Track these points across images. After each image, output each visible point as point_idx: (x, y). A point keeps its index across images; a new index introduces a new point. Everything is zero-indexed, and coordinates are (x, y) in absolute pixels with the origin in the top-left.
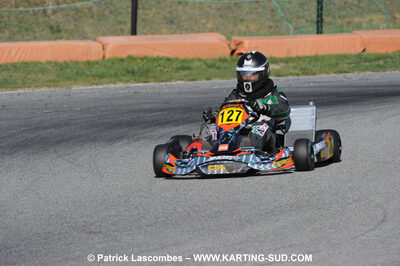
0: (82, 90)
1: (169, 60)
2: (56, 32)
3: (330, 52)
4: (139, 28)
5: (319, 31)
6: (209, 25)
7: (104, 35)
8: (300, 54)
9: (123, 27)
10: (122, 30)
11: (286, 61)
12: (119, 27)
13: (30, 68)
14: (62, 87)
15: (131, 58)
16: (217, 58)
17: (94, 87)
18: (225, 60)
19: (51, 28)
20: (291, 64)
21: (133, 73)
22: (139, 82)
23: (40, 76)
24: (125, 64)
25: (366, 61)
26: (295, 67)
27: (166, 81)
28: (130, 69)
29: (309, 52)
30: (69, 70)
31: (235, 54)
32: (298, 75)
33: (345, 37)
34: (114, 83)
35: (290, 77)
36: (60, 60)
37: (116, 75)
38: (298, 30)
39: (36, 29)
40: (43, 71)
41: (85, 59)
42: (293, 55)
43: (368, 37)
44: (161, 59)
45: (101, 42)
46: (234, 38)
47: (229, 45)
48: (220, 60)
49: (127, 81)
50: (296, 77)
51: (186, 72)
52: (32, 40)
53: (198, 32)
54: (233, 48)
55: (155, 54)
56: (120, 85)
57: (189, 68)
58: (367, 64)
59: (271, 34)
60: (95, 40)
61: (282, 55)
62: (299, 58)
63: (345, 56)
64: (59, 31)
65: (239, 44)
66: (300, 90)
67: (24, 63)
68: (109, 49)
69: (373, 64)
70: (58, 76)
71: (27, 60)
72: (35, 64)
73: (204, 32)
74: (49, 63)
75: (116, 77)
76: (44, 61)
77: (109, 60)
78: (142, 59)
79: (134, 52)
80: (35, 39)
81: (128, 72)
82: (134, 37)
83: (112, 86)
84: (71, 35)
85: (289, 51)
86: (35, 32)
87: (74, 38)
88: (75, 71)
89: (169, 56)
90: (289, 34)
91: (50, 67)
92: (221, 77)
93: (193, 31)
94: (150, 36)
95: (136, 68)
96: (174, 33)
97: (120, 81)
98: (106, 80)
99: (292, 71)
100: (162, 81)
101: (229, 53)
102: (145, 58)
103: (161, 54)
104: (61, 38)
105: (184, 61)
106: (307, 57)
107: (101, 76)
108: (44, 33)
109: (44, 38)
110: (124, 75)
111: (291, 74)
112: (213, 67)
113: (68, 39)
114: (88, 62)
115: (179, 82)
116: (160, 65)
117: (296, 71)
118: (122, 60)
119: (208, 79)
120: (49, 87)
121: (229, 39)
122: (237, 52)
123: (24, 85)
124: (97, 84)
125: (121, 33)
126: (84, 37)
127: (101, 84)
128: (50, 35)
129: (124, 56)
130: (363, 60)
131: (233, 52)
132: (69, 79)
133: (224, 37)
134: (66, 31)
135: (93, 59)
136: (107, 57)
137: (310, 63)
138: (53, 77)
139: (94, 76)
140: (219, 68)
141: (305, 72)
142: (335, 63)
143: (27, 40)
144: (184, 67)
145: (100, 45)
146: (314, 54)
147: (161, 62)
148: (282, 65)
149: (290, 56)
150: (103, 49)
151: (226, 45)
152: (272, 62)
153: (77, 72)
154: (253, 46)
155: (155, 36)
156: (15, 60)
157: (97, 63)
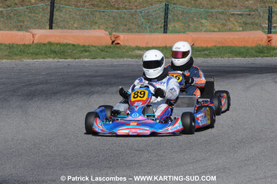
1: (74, 45)
5: (165, 32)
8: (154, 45)
15: (50, 44)
16: (104, 45)
18: (110, 47)
21: (55, 52)
24: (48, 47)
28: (53, 50)
30: (15, 49)
31: (114, 44)
33: (182, 35)
41: (22, 43)
42: (150, 45)
43: (196, 36)
44: (69, 44)
45: (31, 33)
47: (110, 38)
48: (106, 47)
49: (54, 58)
51: (87, 54)
54: (113, 39)
55: (65, 42)
56: (50, 60)
57: (88, 51)
58: (198, 53)
59: (139, 32)
60: (27, 31)
61: (143, 45)
65: (117, 37)
68: (36, 37)
69: (202, 53)
70: (9, 52)
75: (46, 55)
77: (37, 44)
78: (57, 44)
79: (53, 40)
81: (52, 52)
82: (50, 31)
85: (147, 43)
89: (74, 43)
90: (147, 32)
91: (2, 47)
92: (111, 58)
95: (56, 50)
97: (50, 57)
100: (76, 59)
101: (111, 42)
102: (59, 44)
103: (68, 42)
105: (84, 46)
106: (159, 47)
107: (37, 54)
110: (51, 54)
112: (104, 51)
114: (24, 45)
115: (86, 60)
116: (69, 49)
118: (44, 44)
119: (103, 58)
121: (110, 34)
122: (115, 42)
129: (46, 42)
130: (194, 51)
131: (113, 42)
133: (107, 33)
135: (26, 43)
136: (35, 42)
138: (6, 53)
139: (32, 54)
140: (107, 52)
144: (85, 50)
145: (31, 35)
146: (164, 45)
147: (70, 47)
149: (148, 46)
150: (33, 37)
151: (108, 37)
152: (138, 49)
153: (20, 51)
154: (125, 39)
155: (65, 30)
157: (30, 46)
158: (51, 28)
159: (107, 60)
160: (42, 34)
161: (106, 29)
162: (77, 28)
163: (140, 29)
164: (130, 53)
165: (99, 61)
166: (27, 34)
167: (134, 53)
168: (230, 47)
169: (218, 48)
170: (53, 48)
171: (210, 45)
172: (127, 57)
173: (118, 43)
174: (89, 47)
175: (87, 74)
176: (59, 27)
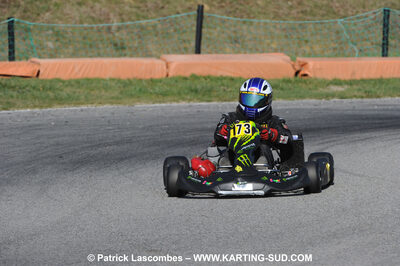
0: (145, 107)
1: (232, 79)
2: (120, 49)
4: (203, 47)
5: (385, 54)
6: (274, 46)
7: (168, 53)
8: (365, 76)
9: (187, 45)
10: (186, 49)
11: (351, 83)
12: (182, 46)
13: (94, 85)
14: (125, 104)
15: (195, 77)
16: (281, 78)
17: (157, 105)
18: (289, 81)
19: (116, 45)
20: (355, 87)
21: (196, 91)
22: (202, 101)
23: (103, 92)
24: (188, 82)
26: (359, 90)
27: (229, 101)
28: (193, 88)
29: (374, 74)
30: (133, 88)
31: (299, 75)
32: (362, 97)
34: (178, 101)
35: (354, 100)
36: (124, 77)
37: (179, 94)
38: (363, 53)
39: (101, 46)
40: (106, 88)
41: (148, 77)
42: (358, 77)
44: (225, 78)
45: (165, 60)
46: (299, 59)
47: (293, 66)
48: (284, 81)
49: (190, 100)
50: (359, 100)
52: (95, 57)
53: (263, 52)
54: (298, 68)
55: (219, 73)
56: (183, 104)
59: (336, 56)
60: (159, 58)
61: (346, 76)
62: (363, 81)
64: (123, 48)
65: (304, 65)
66: (364, 113)
67: (88, 80)
68: (172, 67)
70: (121, 93)
71: (91, 75)
72: (98, 80)
73: (268, 52)
74: (112, 80)
75: (180, 95)
76: (107, 77)
77: (173, 78)
78: (205, 78)
79: (198, 71)
80: (99, 55)
81: (192, 91)
82: (197, 56)
83: (175, 104)
84: (135, 53)
85: (353, 73)
86: (98, 48)
87: (138, 56)
88: (138, 89)
89: (232, 75)
90: (354, 56)
91: (113, 84)
92: (284, 98)
93: (257, 50)
94: (214, 55)
95: (199, 87)
96: (239, 52)
97: (184, 99)
98: (169, 98)
99: (356, 93)
100: (225, 101)
101: (293, 72)
102: (209, 77)
103: (225, 74)
104: (125, 55)
106: (371, 80)
108: (108, 49)
109: (108, 55)
110: (187, 94)
111: (355, 96)
112: (277, 88)
113: (131, 56)
114: (152, 80)
116: (223, 85)
117: (360, 94)
118: (186, 79)
120: (112, 103)
121: (293, 60)
122: (302, 73)
123: (87, 101)
124: (160, 102)
125: (185, 51)
126: (148, 55)
127: (164, 102)
128: (114, 52)
129: (188, 74)
131: (297, 73)
132: (132, 96)
133: (288, 58)
134: (130, 48)
135: (157, 76)
136: (171, 75)
137: (374, 85)
138: (116, 93)
139: (157, 94)
140: (282, 89)
141: (369, 95)
143: (91, 57)
145: (164, 63)
146: (378, 76)
147: (225, 82)
148: (346, 87)
149: (354, 78)
150: (167, 67)
151: (290, 66)
152: (336, 84)
153: (140, 90)
156: (79, 76)
157: (160, 81)
158: (198, 51)
160: (182, 62)
164: (321, 89)
166: (158, 61)
167: (326, 91)
172: (311, 97)
173: (305, 75)
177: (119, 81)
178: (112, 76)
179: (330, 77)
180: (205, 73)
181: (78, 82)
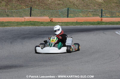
1: (38, 22)
3: (70, 21)
5: (68, 17)
8: (64, 21)
11: (62, 23)
13: (11, 23)
15: (30, 21)
18: (50, 22)
20: (63, 23)
23: (13, 24)
25: (78, 23)
33: (73, 18)
36: (16, 21)
41: (21, 21)
42: (63, 22)
43: (78, 18)
46: (51, 18)
48: (49, 22)
51: (42, 24)
56: (30, 27)
63: (74, 22)
64: (8, 16)
69: (80, 24)
71: (10, 21)
75: (29, 25)
76: (13, 21)
79: (31, 20)
85: (62, 21)
86: (3, 16)
88: (20, 24)
103: (36, 21)
105: (41, 22)
107: (26, 25)
108: (5, 16)
112: (48, 24)
114: (22, 22)
116: (36, 23)
117: (65, 25)
118: (28, 22)
125: (28, 16)
129: (29, 21)
130: (77, 23)
135: (23, 21)
136: (25, 21)
137: (67, 23)
138: (16, 24)
141: (67, 25)
142: (72, 23)
144: (42, 23)
146: (67, 21)
150: (25, 19)
151: (49, 19)
154: (55, 19)
155: (35, 17)
156: (7, 21)
157: (24, 22)
158: (30, 16)
159: (49, 26)
160: (27, 18)
161: (48, 16)
162: (39, 16)
163: (60, 16)
165: (46, 27)
166: (23, 18)
168: (89, 22)
169: (85, 22)
170: (31, 23)
171: (82, 21)
173: (52, 21)
174: (43, 22)
175: (42, 31)
176: (33, 16)
177: (16, 22)
178: (14, 21)
179: (57, 22)
180: (32, 21)
181: (7, 22)
